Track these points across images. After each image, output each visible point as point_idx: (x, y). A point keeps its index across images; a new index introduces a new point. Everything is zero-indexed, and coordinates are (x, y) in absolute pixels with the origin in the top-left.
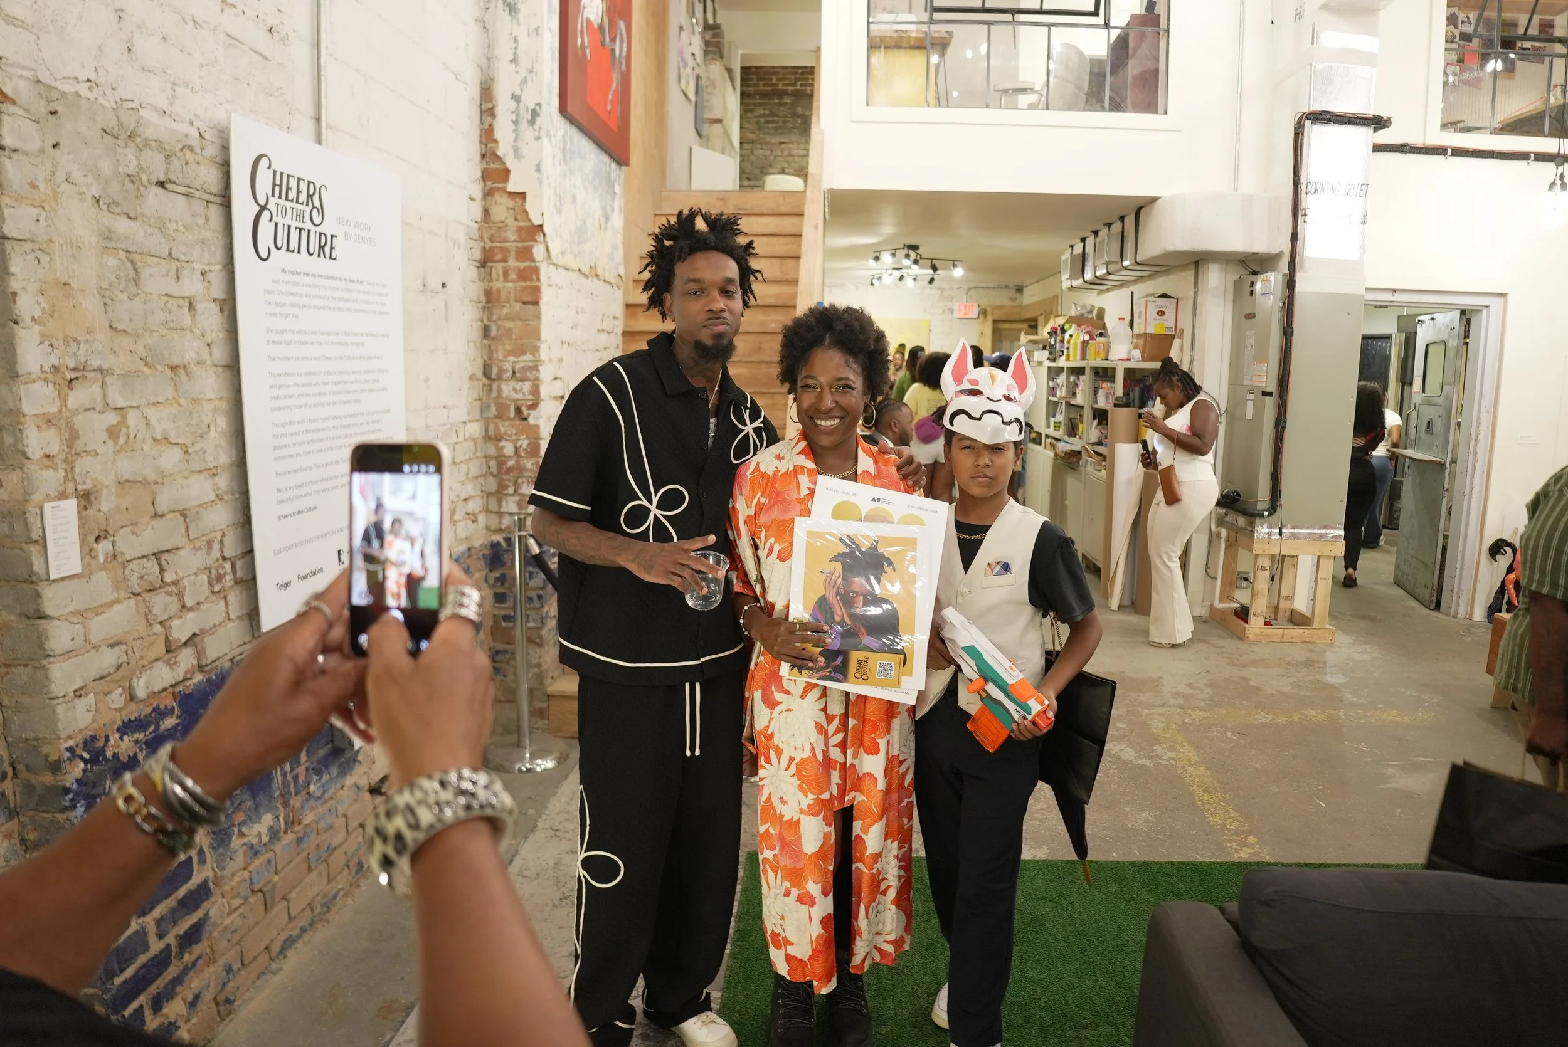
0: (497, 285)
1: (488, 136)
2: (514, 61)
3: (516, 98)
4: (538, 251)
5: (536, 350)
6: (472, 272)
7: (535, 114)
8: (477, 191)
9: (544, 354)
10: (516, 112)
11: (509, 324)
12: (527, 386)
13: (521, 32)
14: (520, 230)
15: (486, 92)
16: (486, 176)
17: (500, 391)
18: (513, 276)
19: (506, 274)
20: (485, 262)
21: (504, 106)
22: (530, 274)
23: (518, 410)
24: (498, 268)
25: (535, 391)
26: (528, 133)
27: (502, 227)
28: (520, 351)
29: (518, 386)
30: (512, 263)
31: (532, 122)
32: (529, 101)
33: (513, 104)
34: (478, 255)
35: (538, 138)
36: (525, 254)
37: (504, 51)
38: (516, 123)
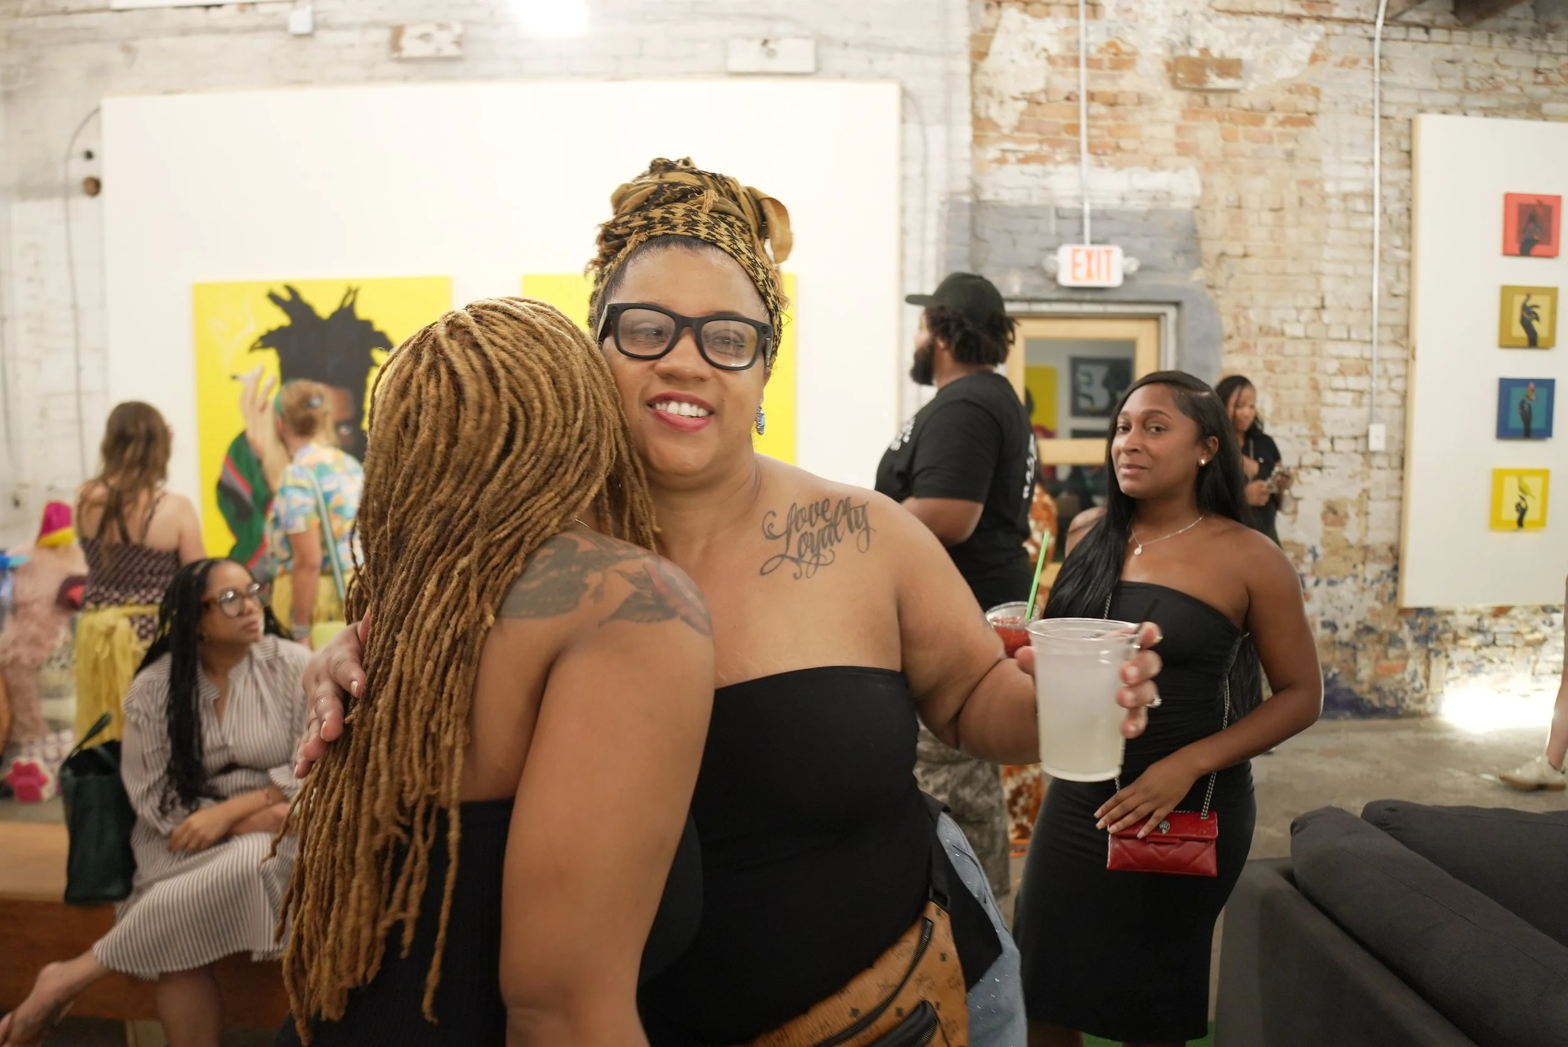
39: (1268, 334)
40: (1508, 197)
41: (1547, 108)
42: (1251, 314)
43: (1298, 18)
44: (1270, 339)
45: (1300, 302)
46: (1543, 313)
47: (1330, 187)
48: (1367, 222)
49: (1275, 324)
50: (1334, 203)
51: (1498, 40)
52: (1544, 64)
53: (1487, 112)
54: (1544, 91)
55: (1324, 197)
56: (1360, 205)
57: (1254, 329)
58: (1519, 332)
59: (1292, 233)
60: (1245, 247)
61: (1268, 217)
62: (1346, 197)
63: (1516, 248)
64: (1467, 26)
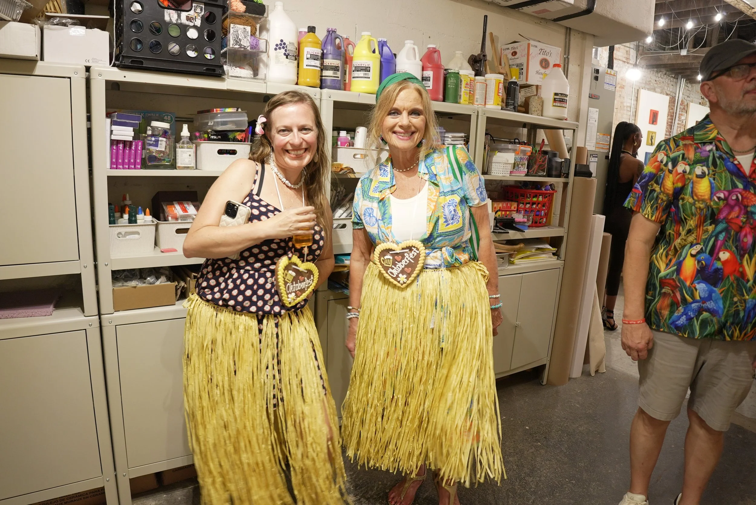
40: (651, 110)
41: (657, 89)
43: (625, 62)
46: (654, 137)
47: (625, 105)
48: (629, 113)
50: (625, 108)
51: (652, 72)
52: (657, 79)
53: (649, 89)
54: (656, 85)
55: (624, 106)
56: (629, 109)
58: (650, 142)
62: (627, 107)
63: (651, 122)
64: (648, 68)
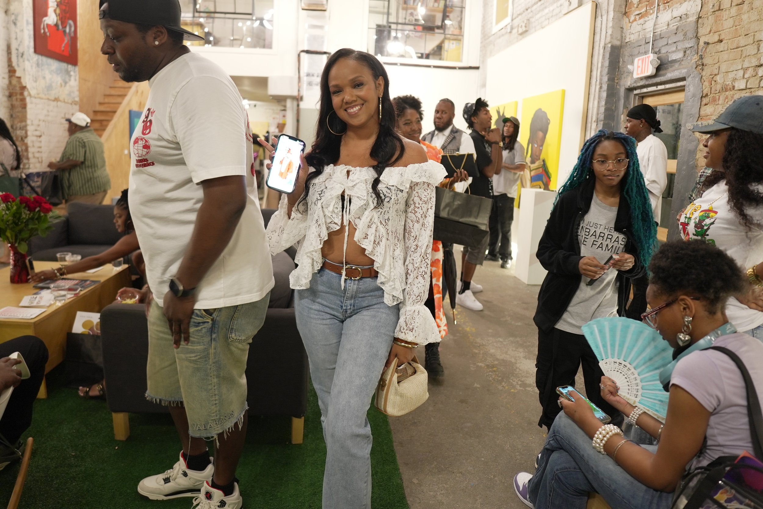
0: (15, 103)
1: (9, 60)
2: (16, 39)
3: (17, 50)
4: (26, 93)
5: (25, 121)
6: (5, 99)
7: (23, 54)
8: (6, 76)
9: (29, 122)
10: (17, 53)
11: (18, 114)
12: (24, 132)
13: (18, 31)
14: (20, 87)
15: (9, 48)
16: (10, 71)
17: (16, 133)
18: (19, 100)
19: (17, 99)
20: (10, 96)
21: (14, 52)
22: (23, 100)
23: (22, 139)
24: (14, 98)
25: (26, 133)
26: (21, 60)
27: (15, 86)
28: (21, 121)
29: (22, 132)
30: (19, 97)
31: (22, 56)
32: (21, 50)
33: (16, 51)
34: (7, 93)
35: (24, 61)
36: (22, 94)
37: (13, 36)
38: (18, 56)
39: (726, 91)
42: (718, 78)
44: (727, 93)
45: (746, 65)
49: (729, 82)
57: (719, 87)
59: (745, 17)
60: (719, 35)
61: (734, 11)
